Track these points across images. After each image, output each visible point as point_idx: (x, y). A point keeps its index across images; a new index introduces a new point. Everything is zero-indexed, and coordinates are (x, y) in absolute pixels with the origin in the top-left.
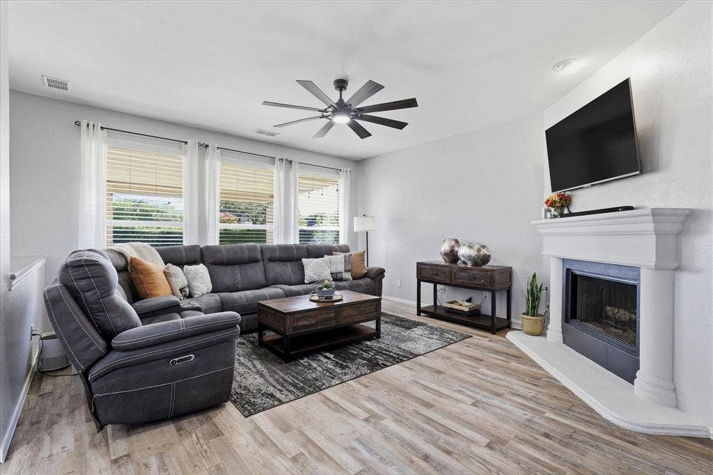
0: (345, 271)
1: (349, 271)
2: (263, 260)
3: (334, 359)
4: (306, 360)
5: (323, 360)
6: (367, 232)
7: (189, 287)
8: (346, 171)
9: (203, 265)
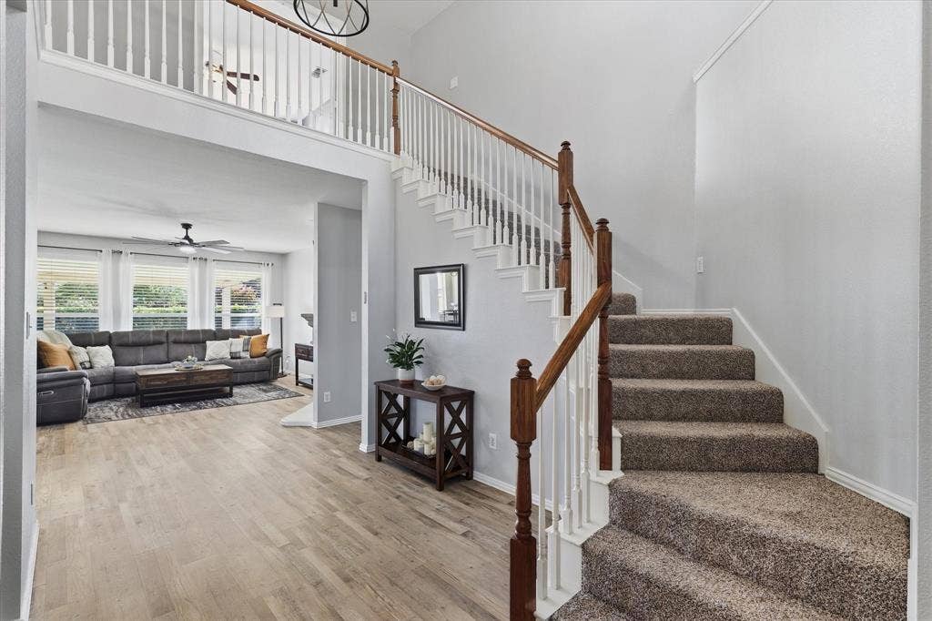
0: (243, 350)
1: (247, 351)
2: (168, 342)
3: (177, 406)
4: (158, 406)
5: (169, 407)
6: (281, 318)
7: (90, 362)
8: (268, 265)
9: (108, 347)
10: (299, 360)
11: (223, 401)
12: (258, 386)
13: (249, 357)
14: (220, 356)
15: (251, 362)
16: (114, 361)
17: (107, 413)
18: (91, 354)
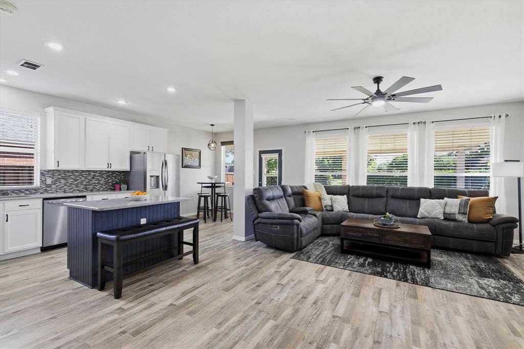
0: (459, 213)
1: (464, 213)
2: (387, 196)
3: (367, 262)
4: (353, 256)
5: (360, 260)
6: (519, 179)
7: (332, 206)
8: (500, 116)
9: (345, 196)
11: (414, 271)
12: (475, 260)
13: (467, 221)
14: (432, 216)
15: (467, 228)
16: (347, 207)
17: (318, 250)
18: (333, 201)
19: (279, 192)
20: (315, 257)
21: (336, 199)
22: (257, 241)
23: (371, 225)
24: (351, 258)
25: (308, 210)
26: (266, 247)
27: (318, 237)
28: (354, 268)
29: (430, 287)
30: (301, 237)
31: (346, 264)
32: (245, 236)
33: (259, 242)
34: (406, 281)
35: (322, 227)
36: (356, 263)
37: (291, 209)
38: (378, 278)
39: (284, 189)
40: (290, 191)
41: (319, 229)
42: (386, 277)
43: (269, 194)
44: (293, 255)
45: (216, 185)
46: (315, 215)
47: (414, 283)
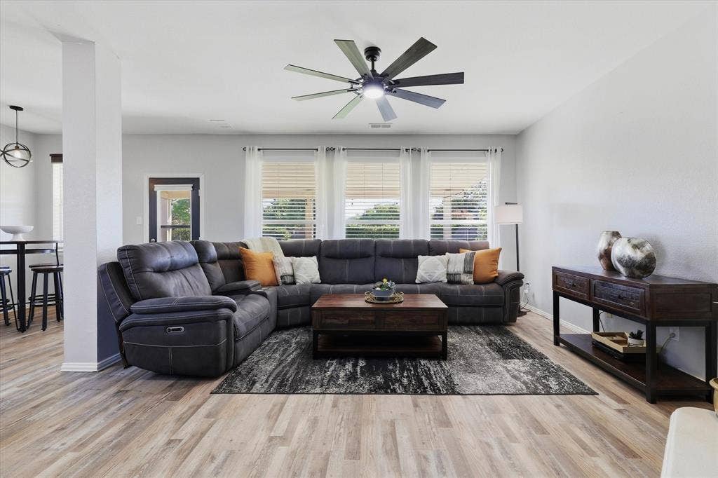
0: (465, 272)
1: (470, 273)
2: (375, 255)
3: (358, 369)
4: (334, 362)
5: (347, 367)
6: (517, 225)
7: (293, 276)
8: (496, 150)
9: (315, 258)
10: (561, 298)
11: (429, 370)
12: (487, 334)
13: (473, 283)
14: (434, 278)
15: (475, 291)
16: (318, 276)
17: (270, 362)
18: (294, 267)
19: (189, 255)
20: (264, 378)
21: (300, 264)
22: (127, 366)
23: (359, 303)
24: (332, 366)
25: (250, 285)
26: (153, 378)
27: (270, 335)
28: (340, 386)
29: (459, 394)
30: (236, 341)
31: (325, 381)
32: (98, 361)
33: (134, 368)
34: (424, 392)
35: (278, 315)
36: (342, 374)
37: (216, 287)
38: (382, 398)
39: (200, 248)
40: (213, 252)
41: (273, 319)
42: (394, 392)
43: (163, 259)
44: (217, 383)
45: (27, 247)
46: (264, 295)
47: (436, 394)
